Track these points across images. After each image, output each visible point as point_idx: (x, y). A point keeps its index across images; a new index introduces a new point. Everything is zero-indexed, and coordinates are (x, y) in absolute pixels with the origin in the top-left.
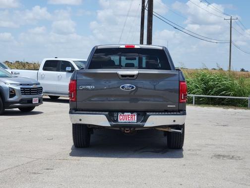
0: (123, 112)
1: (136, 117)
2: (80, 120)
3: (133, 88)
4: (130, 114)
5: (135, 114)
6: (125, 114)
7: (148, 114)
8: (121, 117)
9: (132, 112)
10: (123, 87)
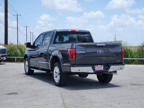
0: (97, 65)
1: (103, 67)
2: (79, 70)
3: (103, 52)
4: (100, 66)
5: (103, 66)
6: (98, 66)
7: (110, 65)
8: (97, 68)
9: (101, 65)
10: (98, 52)
